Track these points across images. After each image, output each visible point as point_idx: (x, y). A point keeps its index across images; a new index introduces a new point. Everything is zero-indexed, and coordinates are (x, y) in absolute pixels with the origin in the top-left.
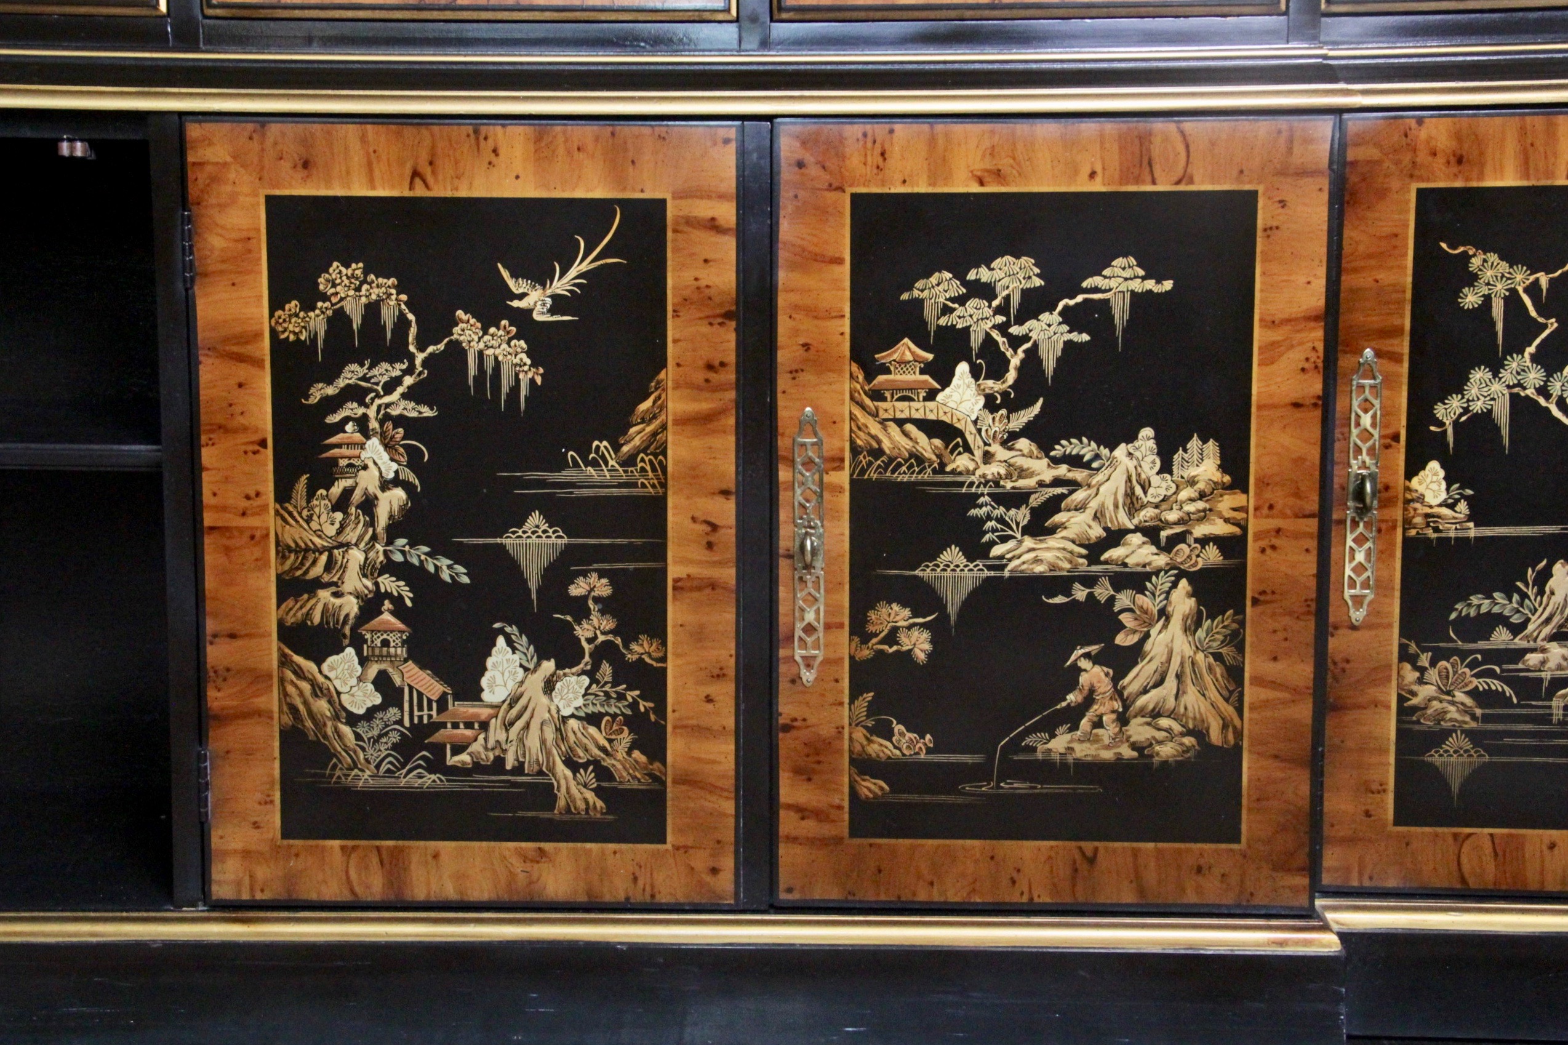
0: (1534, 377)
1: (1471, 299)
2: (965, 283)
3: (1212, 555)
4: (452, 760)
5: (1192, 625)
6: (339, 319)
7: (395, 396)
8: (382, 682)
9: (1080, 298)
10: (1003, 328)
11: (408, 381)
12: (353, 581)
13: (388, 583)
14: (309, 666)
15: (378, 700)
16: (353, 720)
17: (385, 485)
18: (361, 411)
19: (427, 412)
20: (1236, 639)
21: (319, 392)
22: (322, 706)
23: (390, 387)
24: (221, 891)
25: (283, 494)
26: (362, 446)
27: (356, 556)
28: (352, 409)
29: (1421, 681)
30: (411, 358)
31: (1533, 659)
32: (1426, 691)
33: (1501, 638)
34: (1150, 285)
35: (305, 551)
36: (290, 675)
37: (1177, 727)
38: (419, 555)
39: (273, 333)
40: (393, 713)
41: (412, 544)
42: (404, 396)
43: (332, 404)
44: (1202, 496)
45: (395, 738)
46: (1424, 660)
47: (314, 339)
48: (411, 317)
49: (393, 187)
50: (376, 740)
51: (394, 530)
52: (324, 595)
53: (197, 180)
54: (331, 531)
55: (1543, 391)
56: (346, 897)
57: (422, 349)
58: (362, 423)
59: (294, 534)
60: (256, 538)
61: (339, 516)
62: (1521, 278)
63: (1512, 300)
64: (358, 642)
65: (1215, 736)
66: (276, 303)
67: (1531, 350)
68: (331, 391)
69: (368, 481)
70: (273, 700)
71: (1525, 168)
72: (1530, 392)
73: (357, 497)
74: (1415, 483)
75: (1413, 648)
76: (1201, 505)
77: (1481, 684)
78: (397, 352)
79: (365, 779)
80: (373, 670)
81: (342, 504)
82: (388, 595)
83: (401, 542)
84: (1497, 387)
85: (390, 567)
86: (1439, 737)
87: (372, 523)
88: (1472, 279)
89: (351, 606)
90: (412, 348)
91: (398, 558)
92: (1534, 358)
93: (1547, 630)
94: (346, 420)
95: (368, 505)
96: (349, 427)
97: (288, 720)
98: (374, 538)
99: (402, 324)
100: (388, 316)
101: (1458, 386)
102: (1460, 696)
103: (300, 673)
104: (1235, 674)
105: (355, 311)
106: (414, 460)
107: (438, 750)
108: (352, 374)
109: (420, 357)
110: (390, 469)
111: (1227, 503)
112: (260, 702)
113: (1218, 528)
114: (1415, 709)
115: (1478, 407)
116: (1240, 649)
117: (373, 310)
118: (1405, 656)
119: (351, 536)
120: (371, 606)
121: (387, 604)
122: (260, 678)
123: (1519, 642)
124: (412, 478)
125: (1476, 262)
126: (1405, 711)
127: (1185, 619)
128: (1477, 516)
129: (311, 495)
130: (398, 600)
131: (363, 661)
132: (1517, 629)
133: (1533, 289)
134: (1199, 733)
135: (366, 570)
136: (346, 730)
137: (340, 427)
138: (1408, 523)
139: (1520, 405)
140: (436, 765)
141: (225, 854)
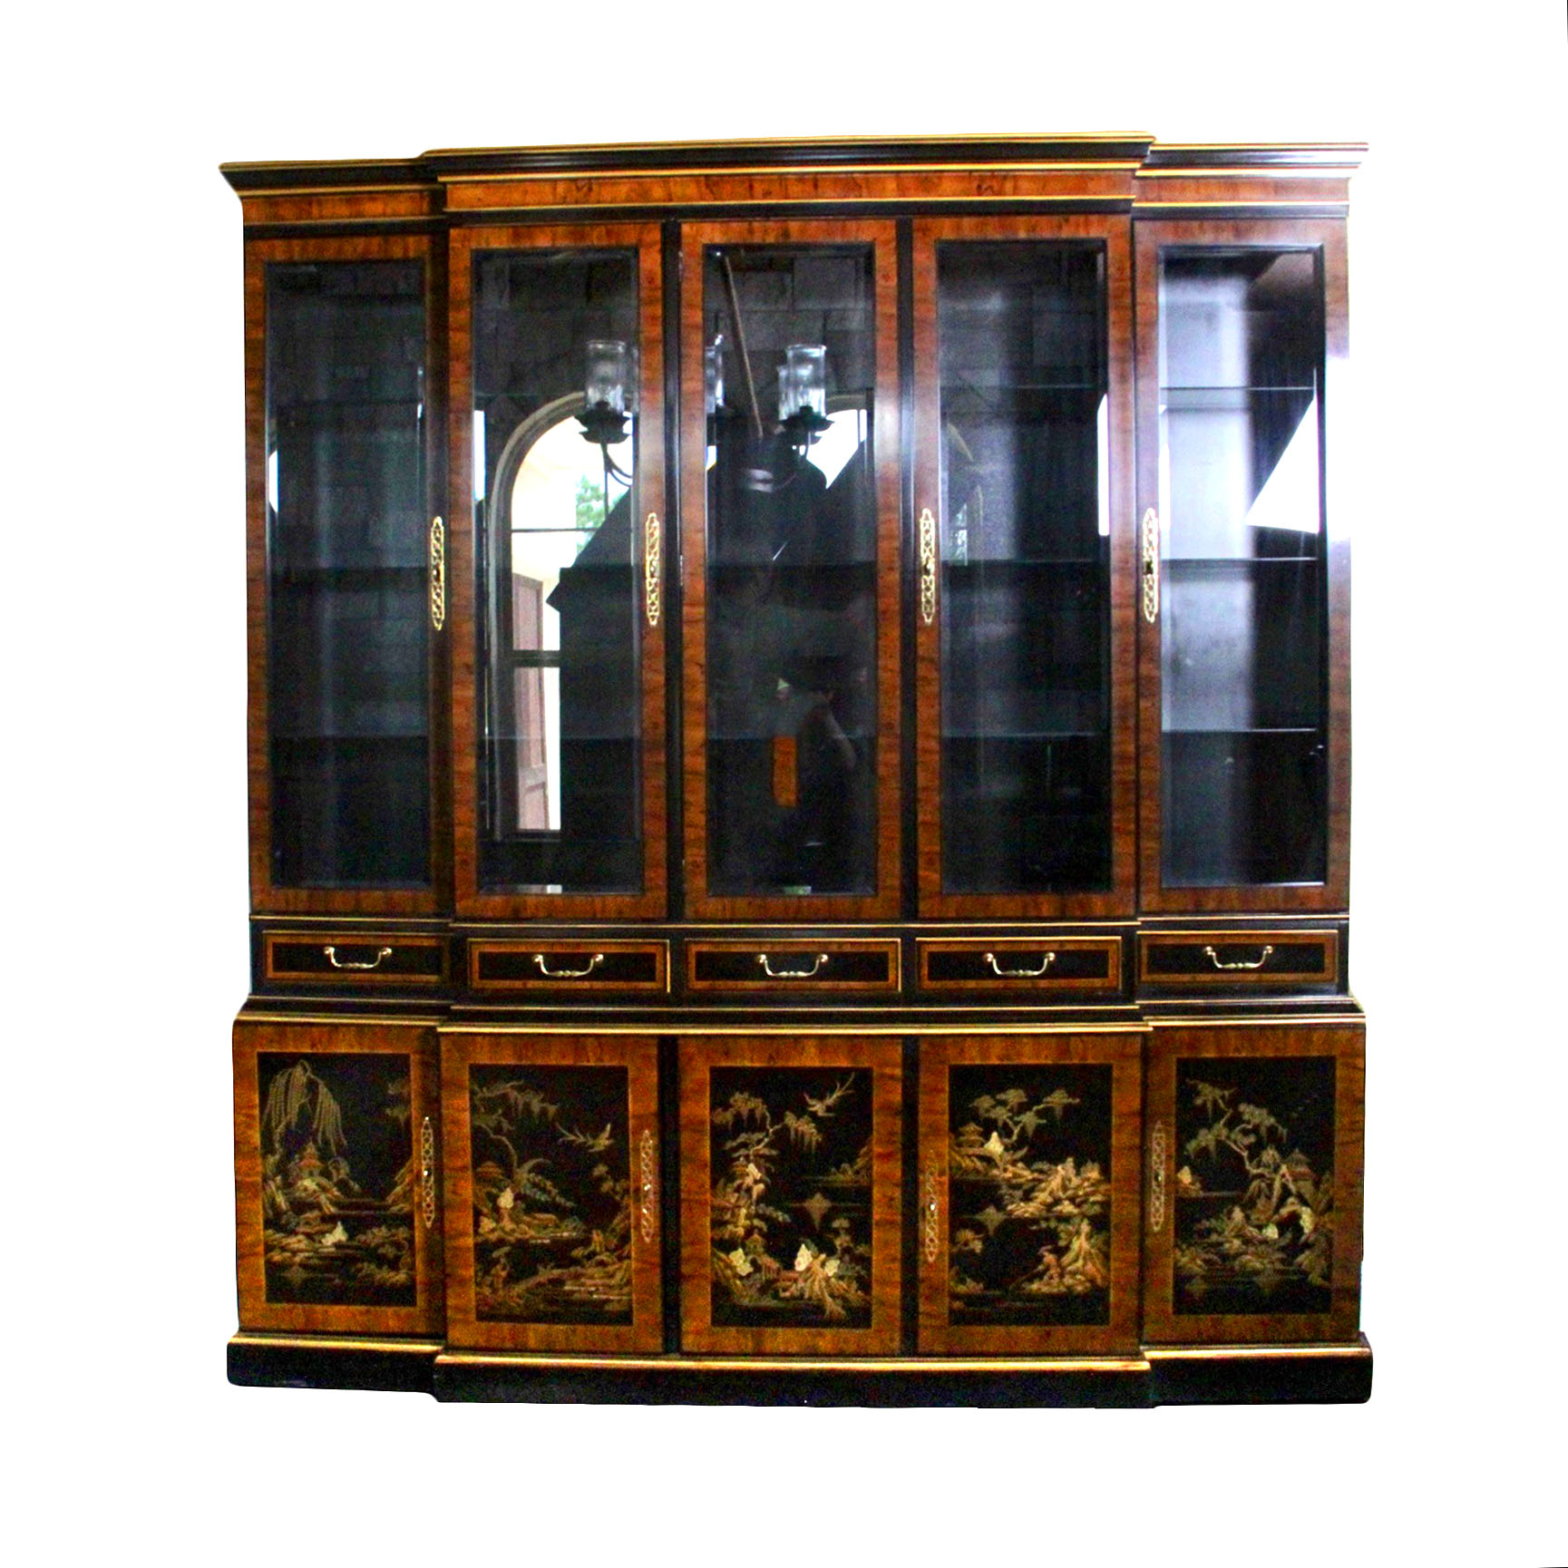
0: (1225, 1132)
1: (1199, 1101)
2: (996, 1100)
3: (1097, 1209)
4: (782, 1295)
5: (1089, 1237)
6: (738, 1116)
7: (760, 1146)
8: (754, 1263)
9: (1042, 1106)
10: (1011, 1118)
11: (766, 1140)
12: (743, 1221)
13: (756, 1222)
14: (723, 1255)
15: (751, 1270)
16: (741, 1278)
17: (756, 1182)
18: (746, 1152)
19: (774, 1153)
20: (1107, 1243)
21: (730, 1145)
22: (729, 1272)
23: (759, 1142)
24: (686, 1348)
25: (714, 1183)
26: (747, 1166)
27: (744, 1211)
28: (743, 1152)
29: (1183, 1256)
30: (768, 1131)
31: (1227, 1246)
32: (1184, 1260)
33: (1214, 1237)
34: (1070, 1100)
35: (723, 1209)
36: (715, 1260)
37: (1083, 1279)
38: (770, 1211)
39: (712, 1122)
40: (758, 1276)
41: (767, 1206)
42: (765, 1147)
43: (735, 1149)
44: (1093, 1185)
45: (758, 1286)
46: (1184, 1247)
47: (727, 1123)
48: (767, 1114)
49: (762, 1062)
50: (751, 1286)
51: (761, 1199)
52: (730, 1227)
53: (683, 1060)
54: (733, 1201)
55: (1228, 1137)
56: (738, 1350)
57: (772, 1126)
58: (747, 1157)
59: (719, 1202)
60: (703, 1204)
61: (736, 1195)
62: (1218, 1093)
63: (1215, 1103)
64: (744, 1247)
65: (1099, 1281)
66: (713, 1109)
67: (1222, 1122)
68: (734, 1144)
69: (749, 1181)
70: (708, 1270)
71: (1219, 1049)
72: (1223, 1138)
73: (744, 1186)
74: (1179, 1175)
75: (1179, 1243)
76: (1092, 1189)
77: (1207, 1257)
78: (762, 1128)
79: (746, 1302)
80: (750, 1257)
81: (738, 1189)
82: (757, 1227)
83: (762, 1205)
84: (1210, 1137)
85: (758, 1216)
86: (1190, 1278)
87: (751, 1197)
88: (1198, 1094)
89: (741, 1231)
90: (768, 1127)
91: (761, 1212)
92: (1225, 1125)
93: (1233, 1234)
94: (740, 1156)
95: (749, 1190)
96: (742, 1159)
97: (715, 1279)
98: (751, 1204)
99: (764, 1118)
100: (758, 1114)
101: (1194, 1136)
102: (1199, 1262)
103: (720, 1259)
104: (1107, 1257)
105: (745, 1113)
106: (768, 1172)
107: (776, 1292)
108: (743, 1138)
109: (771, 1130)
110: (759, 1175)
111: (1103, 1188)
112: (702, 1271)
113: (1098, 1198)
114: (1180, 1268)
115: (1203, 1144)
116: (1109, 1247)
117: (752, 1111)
118: (1176, 1246)
119: (742, 1203)
120: (749, 1231)
121: (756, 1231)
122: (702, 1262)
123: (1221, 1239)
124: (768, 1180)
125: (1200, 1087)
126: (1177, 1269)
127: (1087, 1234)
128: (1205, 1187)
129: (725, 1185)
130: (760, 1230)
131: (746, 1254)
132: (1220, 1234)
133: (1223, 1097)
134: (1092, 1281)
135: (748, 1217)
136: (738, 1282)
137: (738, 1159)
138: (1177, 1192)
139: (1219, 1143)
140: (776, 1296)
141: (688, 1333)
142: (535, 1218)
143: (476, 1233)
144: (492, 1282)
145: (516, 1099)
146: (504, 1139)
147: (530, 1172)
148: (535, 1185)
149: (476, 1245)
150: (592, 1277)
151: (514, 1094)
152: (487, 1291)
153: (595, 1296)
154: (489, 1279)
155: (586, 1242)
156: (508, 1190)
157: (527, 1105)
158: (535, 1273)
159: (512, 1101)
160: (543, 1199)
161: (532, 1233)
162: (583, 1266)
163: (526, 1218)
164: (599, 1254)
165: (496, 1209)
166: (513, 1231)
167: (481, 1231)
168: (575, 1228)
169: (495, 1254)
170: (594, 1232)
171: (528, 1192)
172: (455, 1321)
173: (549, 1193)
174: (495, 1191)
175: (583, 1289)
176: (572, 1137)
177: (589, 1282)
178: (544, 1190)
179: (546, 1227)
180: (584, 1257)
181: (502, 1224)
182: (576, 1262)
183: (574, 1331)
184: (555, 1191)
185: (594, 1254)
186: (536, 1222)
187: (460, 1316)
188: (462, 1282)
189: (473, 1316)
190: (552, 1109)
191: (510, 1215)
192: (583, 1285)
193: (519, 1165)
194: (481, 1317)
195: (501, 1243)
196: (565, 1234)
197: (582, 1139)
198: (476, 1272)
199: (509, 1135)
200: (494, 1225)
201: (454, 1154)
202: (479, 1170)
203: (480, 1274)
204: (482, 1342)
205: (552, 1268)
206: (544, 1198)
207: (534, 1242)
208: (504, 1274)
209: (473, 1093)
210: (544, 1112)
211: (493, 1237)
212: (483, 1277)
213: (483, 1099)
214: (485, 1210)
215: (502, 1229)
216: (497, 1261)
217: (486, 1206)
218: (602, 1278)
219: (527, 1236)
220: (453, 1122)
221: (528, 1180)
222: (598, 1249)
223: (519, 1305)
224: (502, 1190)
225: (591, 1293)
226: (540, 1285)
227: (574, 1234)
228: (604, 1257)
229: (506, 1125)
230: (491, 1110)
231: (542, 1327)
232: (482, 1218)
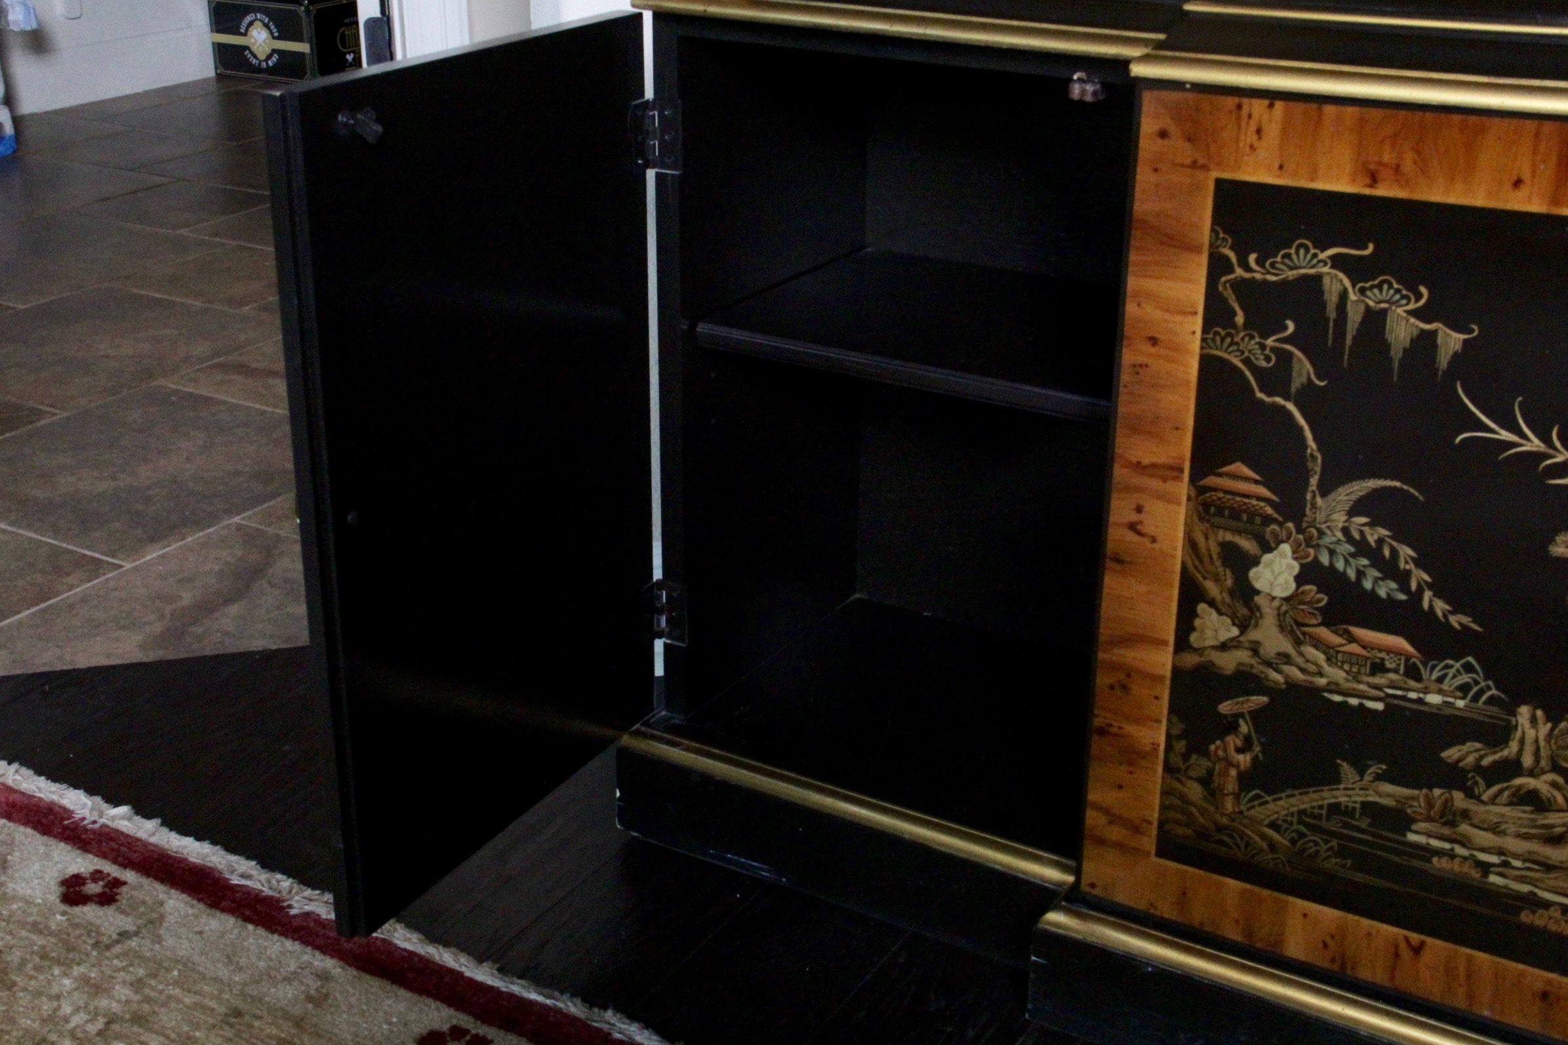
142: (1352, 639)
143: (1182, 644)
144: (1210, 772)
145: (1344, 296)
146: (1291, 406)
147: (1352, 513)
148: (1362, 548)
149: (1177, 671)
150: (1495, 829)
151: (1336, 282)
152: (1194, 791)
153: (1493, 879)
154: (1200, 765)
155: (1497, 734)
156: (1286, 548)
157: (1375, 320)
158: (1333, 778)
159: (1332, 298)
160: (1382, 593)
161: (1338, 675)
162: (1470, 794)
163: (1324, 633)
164: (1531, 773)
165: (1245, 593)
166: (1286, 658)
167: (1193, 638)
168: (1464, 689)
169: (1225, 707)
170: (1524, 710)
171: (1340, 565)
172: (1102, 842)
173: (1403, 579)
174: (1247, 545)
175: (1460, 850)
176: (1505, 435)
177: (1485, 838)
178: (1390, 569)
179: (1378, 668)
180: (1478, 768)
181: (1253, 635)
182: (1455, 777)
183: (1417, 950)
184: (1419, 576)
185: (1513, 767)
186: (1353, 648)
187: (1115, 833)
188: (1133, 756)
189: (1149, 843)
190: (1451, 341)
191: (1280, 615)
192: (1464, 842)
193: (1326, 489)
194: (1168, 848)
195: (1245, 681)
196: (1434, 699)
197: (1534, 444)
198: (1169, 737)
199: (1307, 398)
200: (1235, 631)
201: (1151, 427)
202: (1211, 481)
203: (1180, 746)
204: (1167, 911)
205: (1379, 778)
206: (1387, 589)
207: (1337, 698)
208: (1244, 760)
209: (1218, 266)
210: (1425, 343)
211: (1228, 662)
212: (1186, 757)
213: (1240, 287)
214: (1212, 589)
215: (1255, 649)
216: (1230, 726)
217: (1217, 579)
218: (1526, 837)
219: (1322, 681)
220: (1154, 341)
221: (1346, 531)
222: (1527, 761)
223: (1273, 846)
224: (1267, 548)
225: (1485, 868)
226: (1335, 809)
227: (1460, 703)
228: (1541, 784)
229: (1303, 368)
230: (1263, 324)
231: (1328, 914)
232: (1202, 607)
